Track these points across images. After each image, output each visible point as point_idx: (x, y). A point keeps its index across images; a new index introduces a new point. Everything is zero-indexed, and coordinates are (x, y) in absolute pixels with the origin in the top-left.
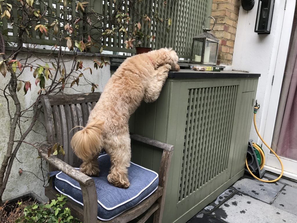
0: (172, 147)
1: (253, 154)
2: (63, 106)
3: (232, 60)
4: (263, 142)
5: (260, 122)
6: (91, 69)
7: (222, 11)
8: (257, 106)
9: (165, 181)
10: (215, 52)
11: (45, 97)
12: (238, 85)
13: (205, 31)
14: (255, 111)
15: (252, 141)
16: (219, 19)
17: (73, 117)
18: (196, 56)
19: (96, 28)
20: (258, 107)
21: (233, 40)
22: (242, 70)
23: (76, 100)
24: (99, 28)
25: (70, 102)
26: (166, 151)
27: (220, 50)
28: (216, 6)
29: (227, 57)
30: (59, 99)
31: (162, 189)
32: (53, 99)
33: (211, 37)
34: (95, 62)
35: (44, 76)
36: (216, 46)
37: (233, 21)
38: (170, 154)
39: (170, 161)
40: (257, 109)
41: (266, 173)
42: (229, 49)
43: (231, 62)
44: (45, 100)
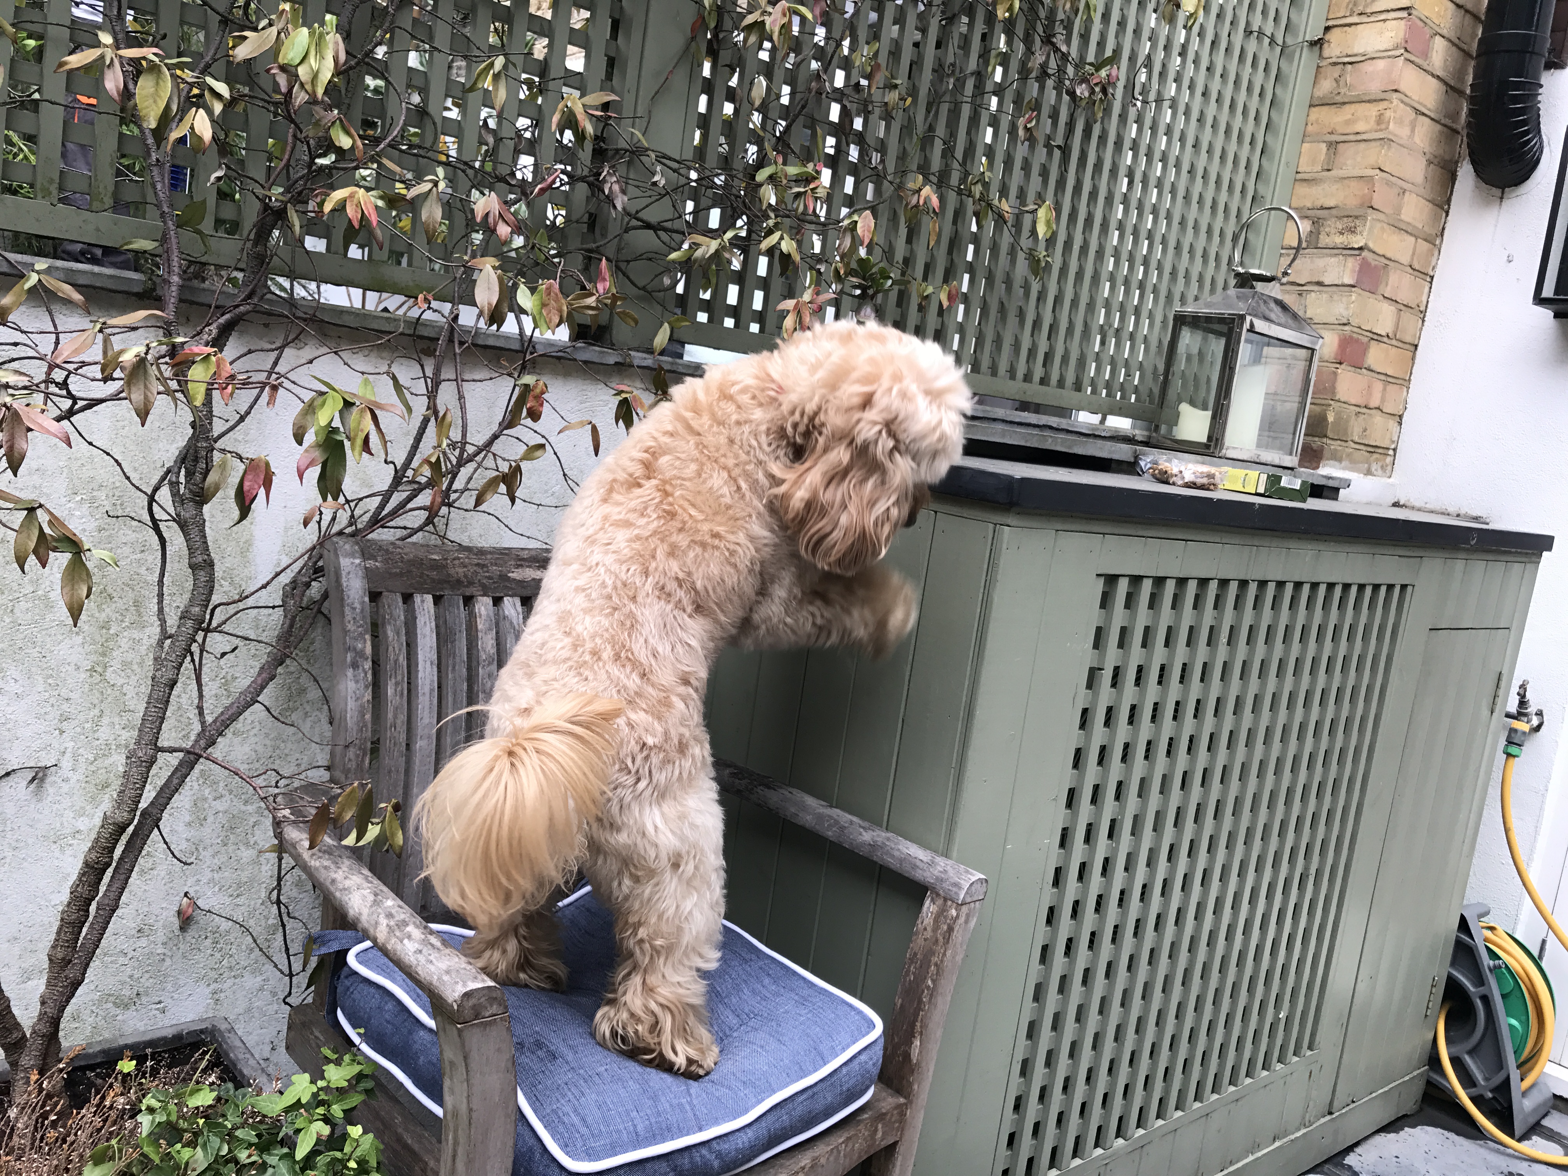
0: (974, 879)
1: (1482, 990)
2: (429, 598)
3: (1395, 450)
4: (1550, 927)
5: (1541, 809)
6: (594, 430)
7: (1353, 184)
8: (1526, 715)
9: (918, 1063)
10: (1297, 399)
11: (346, 546)
12: (1404, 587)
13: (1246, 281)
14: (1510, 742)
15: (1487, 913)
16: (1332, 225)
17: (474, 664)
18: (1185, 408)
19: (648, 226)
20: (1535, 721)
21: (1408, 339)
22: (1451, 510)
23: (504, 578)
24: (665, 230)
25: (471, 583)
26: (940, 902)
27: (1328, 390)
28: (1323, 157)
29: (1365, 430)
30: (418, 563)
31: (901, 1110)
32: (386, 561)
33: (1273, 316)
34: (624, 395)
35: (342, 437)
36: (1302, 365)
37: (1416, 238)
38: (958, 916)
39: (959, 958)
40: (1524, 733)
41: (1555, 1107)
42: (1378, 386)
43: (1389, 460)
44: (341, 560)
